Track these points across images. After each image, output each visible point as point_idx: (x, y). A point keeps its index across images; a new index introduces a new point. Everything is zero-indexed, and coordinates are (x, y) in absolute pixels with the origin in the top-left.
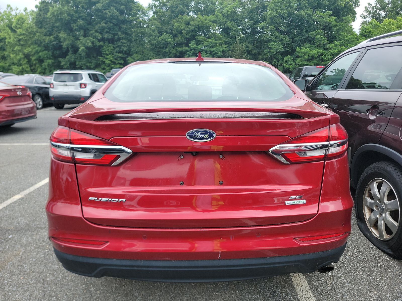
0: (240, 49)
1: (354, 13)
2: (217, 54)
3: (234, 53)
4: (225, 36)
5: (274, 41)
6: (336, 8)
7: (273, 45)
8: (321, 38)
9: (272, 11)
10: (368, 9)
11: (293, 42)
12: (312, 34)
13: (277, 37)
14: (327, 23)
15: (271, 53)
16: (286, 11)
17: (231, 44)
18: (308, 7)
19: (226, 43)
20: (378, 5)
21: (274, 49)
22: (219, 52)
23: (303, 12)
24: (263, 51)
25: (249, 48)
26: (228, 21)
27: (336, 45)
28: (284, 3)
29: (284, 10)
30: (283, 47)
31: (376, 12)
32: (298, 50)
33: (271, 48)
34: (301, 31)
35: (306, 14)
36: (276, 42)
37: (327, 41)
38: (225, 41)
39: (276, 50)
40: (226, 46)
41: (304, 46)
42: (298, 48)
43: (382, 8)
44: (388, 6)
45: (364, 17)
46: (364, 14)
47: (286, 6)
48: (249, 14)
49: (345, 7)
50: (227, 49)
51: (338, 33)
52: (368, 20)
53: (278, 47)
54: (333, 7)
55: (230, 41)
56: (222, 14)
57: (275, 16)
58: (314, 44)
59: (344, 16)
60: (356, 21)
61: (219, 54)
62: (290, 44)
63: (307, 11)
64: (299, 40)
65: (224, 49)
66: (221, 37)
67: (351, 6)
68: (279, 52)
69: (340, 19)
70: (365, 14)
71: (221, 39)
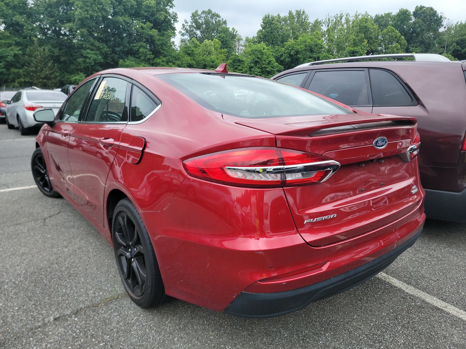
0: (42, 54)
1: (174, 29)
2: (6, 59)
3: (32, 58)
4: (14, 34)
5: (89, 48)
6: (155, 20)
7: (88, 53)
8: (146, 52)
9: (80, 11)
10: (185, 26)
11: (114, 52)
12: (135, 46)
13: (92, 44)
14: (148, 35)
15: (88, 63)
16: (100, 14)
17: (26, 47)
18: (125, 13)
19: (18, 44)
20: (193, 24)
21: (92, 59)
22: (8, 56)
23: (120, 19)
24: (76, 59)
25: (53, 53)
26: (16, 15)
27: (163, 61)
28: (95, 3)
29: (97, 12)
30: (103, 58)
31: (193, 30)
32: (122, 63)
33: (86, 57)
34: (122, 41)
35: (124, 21)
36: (92, 50)
37: (153, 56)
38: (16, 42)
39: (95, 60)
40: (19, 48)
41: (128, 59)
42: (121, 60)
43: (198, 27)
44: (202, 27)
45: (183, 35)
46: (181, 31)
47: (98, 8)
48: (46, 10)
49: (165, 21)
50: (20, 52)
51: (161, 48)
52: (186, 38)
53: (96, 57)
54: (152, 19)
55: (24, 41)
56: (5, 3)
57: (87, 18)
58: (138, 58)
59: (164, 30)
60: (176, 37)
61: (8, 58)
62: (111, 54)
63: (124, 18)
64: (121, 51)
65: (17, 52)
66: (8, 36)
67: (170, 21)
68: (98, 63)
69: (161, 33)
70: (184, 32)
71: (8, 38)
